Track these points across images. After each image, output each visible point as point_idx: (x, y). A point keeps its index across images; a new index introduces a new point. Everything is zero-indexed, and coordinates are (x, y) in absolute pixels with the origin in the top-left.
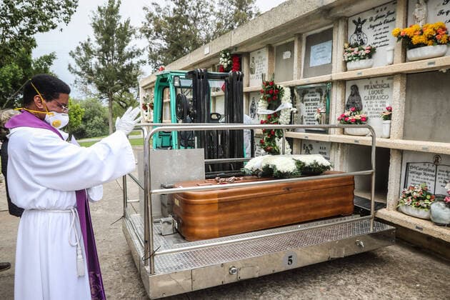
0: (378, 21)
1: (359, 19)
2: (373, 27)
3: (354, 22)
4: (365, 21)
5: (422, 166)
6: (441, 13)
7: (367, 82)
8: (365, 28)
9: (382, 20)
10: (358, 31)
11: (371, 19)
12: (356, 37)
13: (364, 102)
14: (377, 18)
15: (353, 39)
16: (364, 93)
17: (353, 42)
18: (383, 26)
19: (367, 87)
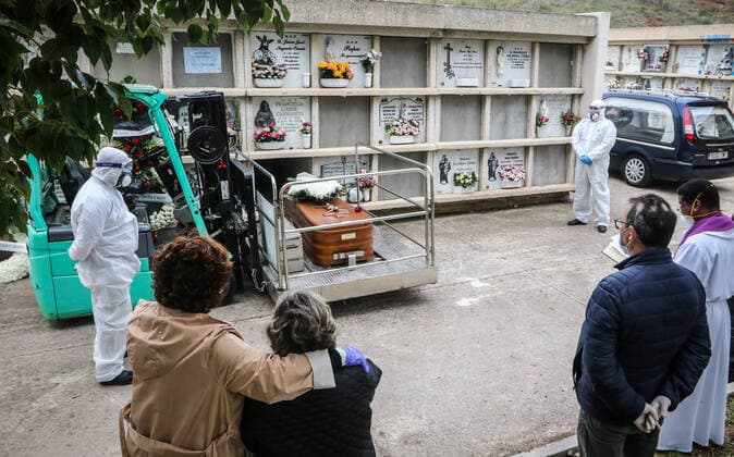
0: (287, 46)
1: (265, 37)
2: (283, 49)
3: (259, 38)
4: (272, 41)
5: (334, 166)
6: (343, 55)
7: (280, 100)
8: (272, 47)
9: (292, 46)
10: (264, 48)
11: (279, 42)
12: (261, 53)
13: (276, 118)
14: (286, 42)
15: (259, 55)
16: (275, 110)
17: (257, 57)
18: (293, 51)
19: (278, 104)
